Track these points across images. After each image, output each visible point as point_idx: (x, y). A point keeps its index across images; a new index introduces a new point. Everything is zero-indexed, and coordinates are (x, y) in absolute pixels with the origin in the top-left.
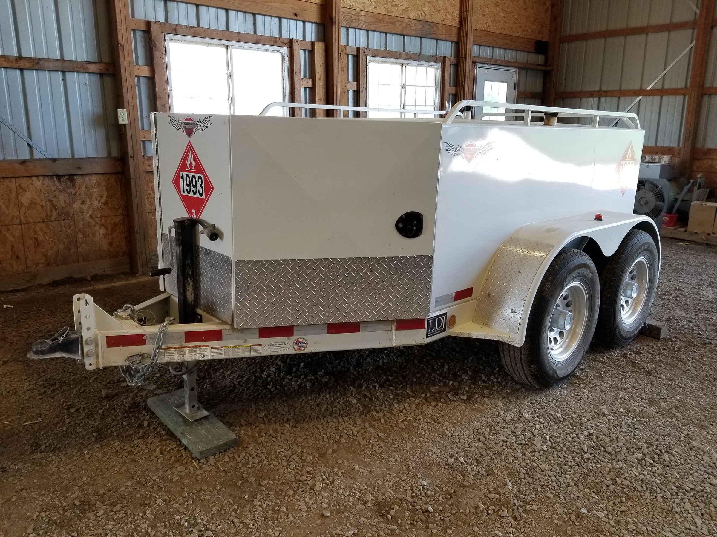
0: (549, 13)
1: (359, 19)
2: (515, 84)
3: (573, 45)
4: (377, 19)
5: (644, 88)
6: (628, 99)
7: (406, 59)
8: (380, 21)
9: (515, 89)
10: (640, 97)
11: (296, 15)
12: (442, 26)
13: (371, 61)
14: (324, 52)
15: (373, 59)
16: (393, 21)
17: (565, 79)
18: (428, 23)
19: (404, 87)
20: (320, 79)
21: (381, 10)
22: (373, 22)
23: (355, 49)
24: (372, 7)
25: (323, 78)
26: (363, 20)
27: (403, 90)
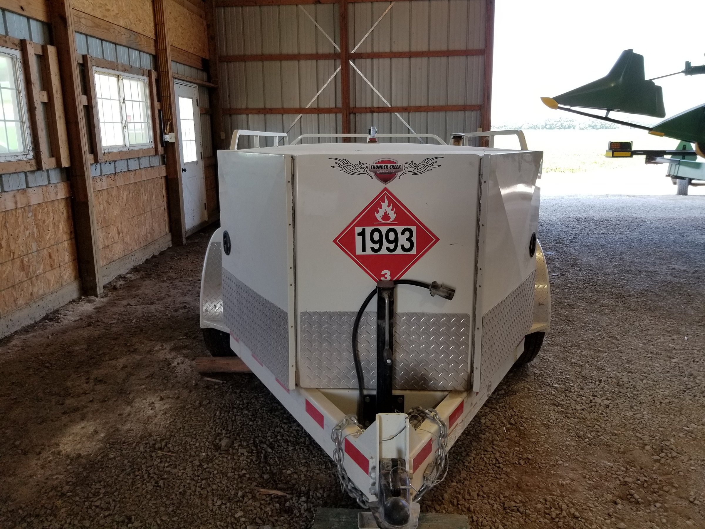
0: (206, 33)
1: (80, 22)
2: (197, 100)
3: (232, 65)
4: (94, 23)
5: (302, 106)
6: (290, 115)
7: (122, 71)
8: (98, 26)
9: (198, 105)
10: (301, 115)
11: (22, 8)
12: (145, 37)
13: (96, 72)
14: (57, 58)
15: (98, 69)
16: (107, 27)
17: (229, 96)
18: (134, 33)
19: (125, 103)
20: (57, 91)
21: (98, 13)
22: (92, 27)
23: (81, 56)
24: (90, 8)
25: (59, 90)
26: (84, 23)
27: (123, 106)
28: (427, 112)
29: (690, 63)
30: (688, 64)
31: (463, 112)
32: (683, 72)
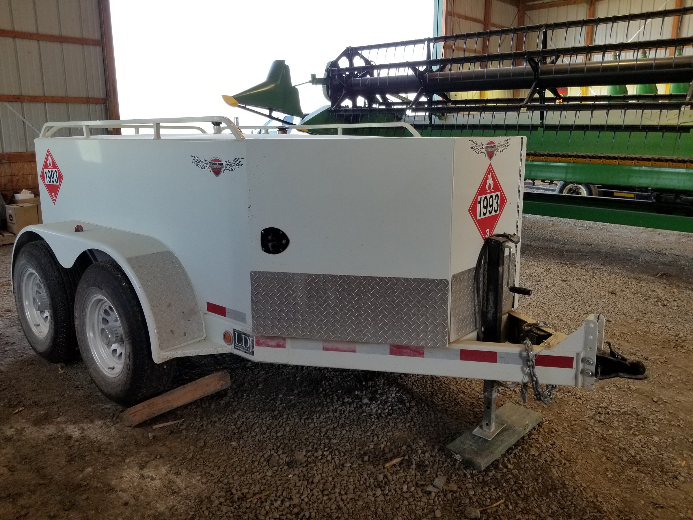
28: (45, 103)
29: (315, 76)
30: (313, 76)
31: (86, 105)
32: (310, 82)
